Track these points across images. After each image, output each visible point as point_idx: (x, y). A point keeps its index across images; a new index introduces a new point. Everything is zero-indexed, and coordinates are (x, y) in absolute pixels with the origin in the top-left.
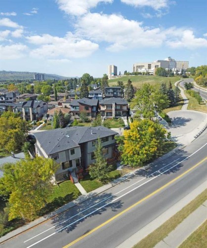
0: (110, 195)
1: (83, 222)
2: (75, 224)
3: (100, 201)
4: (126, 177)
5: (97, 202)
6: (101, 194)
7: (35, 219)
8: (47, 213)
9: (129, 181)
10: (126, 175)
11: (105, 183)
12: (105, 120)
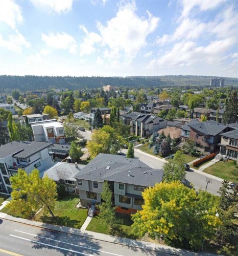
0: (98, 247)
1: (49, 250)
2: (44, 246)
3: (83, 246)
4: (140, 244)
5: (81, 244)
6: (94, 241)
7: (38, 221)
8: (48, 223)
9: (136, 250)
10: (143, 242)
11: (112, 234)
12: (222, 160)
